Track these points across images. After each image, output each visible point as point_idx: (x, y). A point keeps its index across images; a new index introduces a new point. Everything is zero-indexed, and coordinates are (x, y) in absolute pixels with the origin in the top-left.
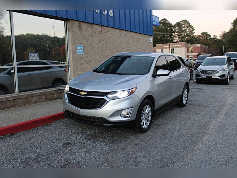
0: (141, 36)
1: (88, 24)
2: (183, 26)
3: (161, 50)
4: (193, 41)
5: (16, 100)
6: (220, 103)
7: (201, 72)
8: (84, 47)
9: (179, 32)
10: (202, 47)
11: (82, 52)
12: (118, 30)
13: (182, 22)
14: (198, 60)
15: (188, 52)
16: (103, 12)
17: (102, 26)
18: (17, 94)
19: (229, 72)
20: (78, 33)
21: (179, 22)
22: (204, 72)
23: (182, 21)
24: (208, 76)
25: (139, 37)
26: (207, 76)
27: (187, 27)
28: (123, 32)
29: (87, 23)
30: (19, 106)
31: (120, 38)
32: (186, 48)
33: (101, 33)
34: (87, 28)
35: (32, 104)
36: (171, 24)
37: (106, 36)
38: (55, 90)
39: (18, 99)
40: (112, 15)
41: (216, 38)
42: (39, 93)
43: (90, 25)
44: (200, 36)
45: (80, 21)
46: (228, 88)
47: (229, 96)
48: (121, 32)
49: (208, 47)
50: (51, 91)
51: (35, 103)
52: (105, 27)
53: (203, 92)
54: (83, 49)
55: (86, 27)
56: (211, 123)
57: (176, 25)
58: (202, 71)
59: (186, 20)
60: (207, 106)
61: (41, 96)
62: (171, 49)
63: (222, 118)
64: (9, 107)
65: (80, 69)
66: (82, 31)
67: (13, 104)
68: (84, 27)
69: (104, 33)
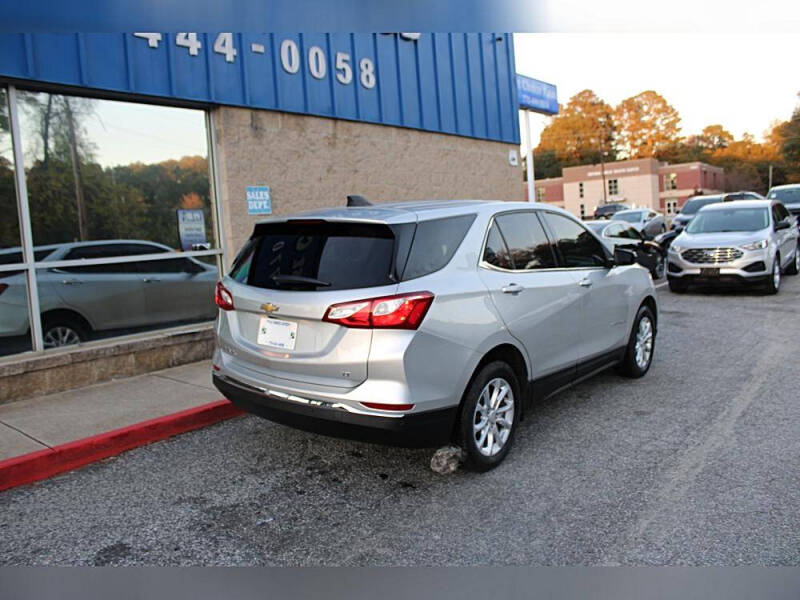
0: (480, 147)
1: (286, 116)
2: (645, 108)
3: (577, 185)
4: (676, 154)
5: (30, 374)
6: (732, 369)
7: (682, 254)
8: (271, 190)
9: (632, 129)
10: (705, 172)
11: (265, 207)
12: (394, 131)
13: (640, 99)
14: (685, 213)
15: (661, 189)
16: (340, 77)
17: (335, 119)
18: (40, 355)
19: (778, 253)
20: (250, 148)
21: (631, 99)
22: (692, 255)
23: (641, 95)
24: (708, 269)
25: (470, 151)
26: (702, 269)
27: (658, 112)
28: (414, 136)
29: (282, 112)
30: (42, 395)
31: (402, 155)
32: (656, 177)
33: (333, 145)
34: (283, 128)
35: (91, 383)
36: (608, 107)
37: (353, 151)
38: (170, 334)
39: (36, 371)
40: (372, 83)
41: (749, 143)
42: (114, 348)
43: (293, 120)
44: (700, 138)
45: (257, 109)
46: (776, 305)
47: (771, 340)
48: (405, 138)
49: (725, 171)
50: (158, 340)
51: (102, 379)
52: (346, 124)
53: (684, 326)
54: (267, 196)
55: (280, 126)
56: (682, 454)
57: (623, 106)
58: (686, 252)
59: (654, 93)
60: (682, 382)
61: (123, 358)
62: (610, 182)
63: (728, 431)
64: (9, 397)
66: (264, 141)
67: (21, 387)
68: (271, 125)
69: (346, 142)
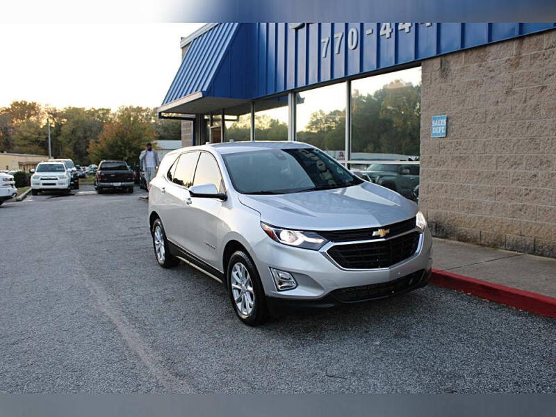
8: (448, 118)
20: (439, 86)
29: (467, 51)
33: (515, 65)
45: (446, 55)
55: (463, 63)
65: (437, 174)
66: (449, 78)
68: (455, 64)
69: (534, 57)
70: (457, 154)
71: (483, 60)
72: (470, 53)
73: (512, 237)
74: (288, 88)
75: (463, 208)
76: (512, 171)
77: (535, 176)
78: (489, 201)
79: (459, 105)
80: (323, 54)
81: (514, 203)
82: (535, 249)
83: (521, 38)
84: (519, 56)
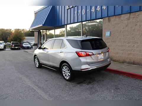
8: (110, 32)
11: (109, 35)
20: (108, 24)
33: (128, 19)
45: (110, 16)
66: (110, 22)
68: (112, 19)
69: (134, 18)
70: (113, 40)
71: (120, 18)
72: (116, 16)
73: (128, 60)
74: (65, 24)
75: (114, 54)
76: (128, 44)
77: (134, 46)
78: (122, 52)
79: (113, 28)
80: (75, 16)
81: (128, 52)
82: (134, 63)
83: (130, 13)
84: (130, 17)
